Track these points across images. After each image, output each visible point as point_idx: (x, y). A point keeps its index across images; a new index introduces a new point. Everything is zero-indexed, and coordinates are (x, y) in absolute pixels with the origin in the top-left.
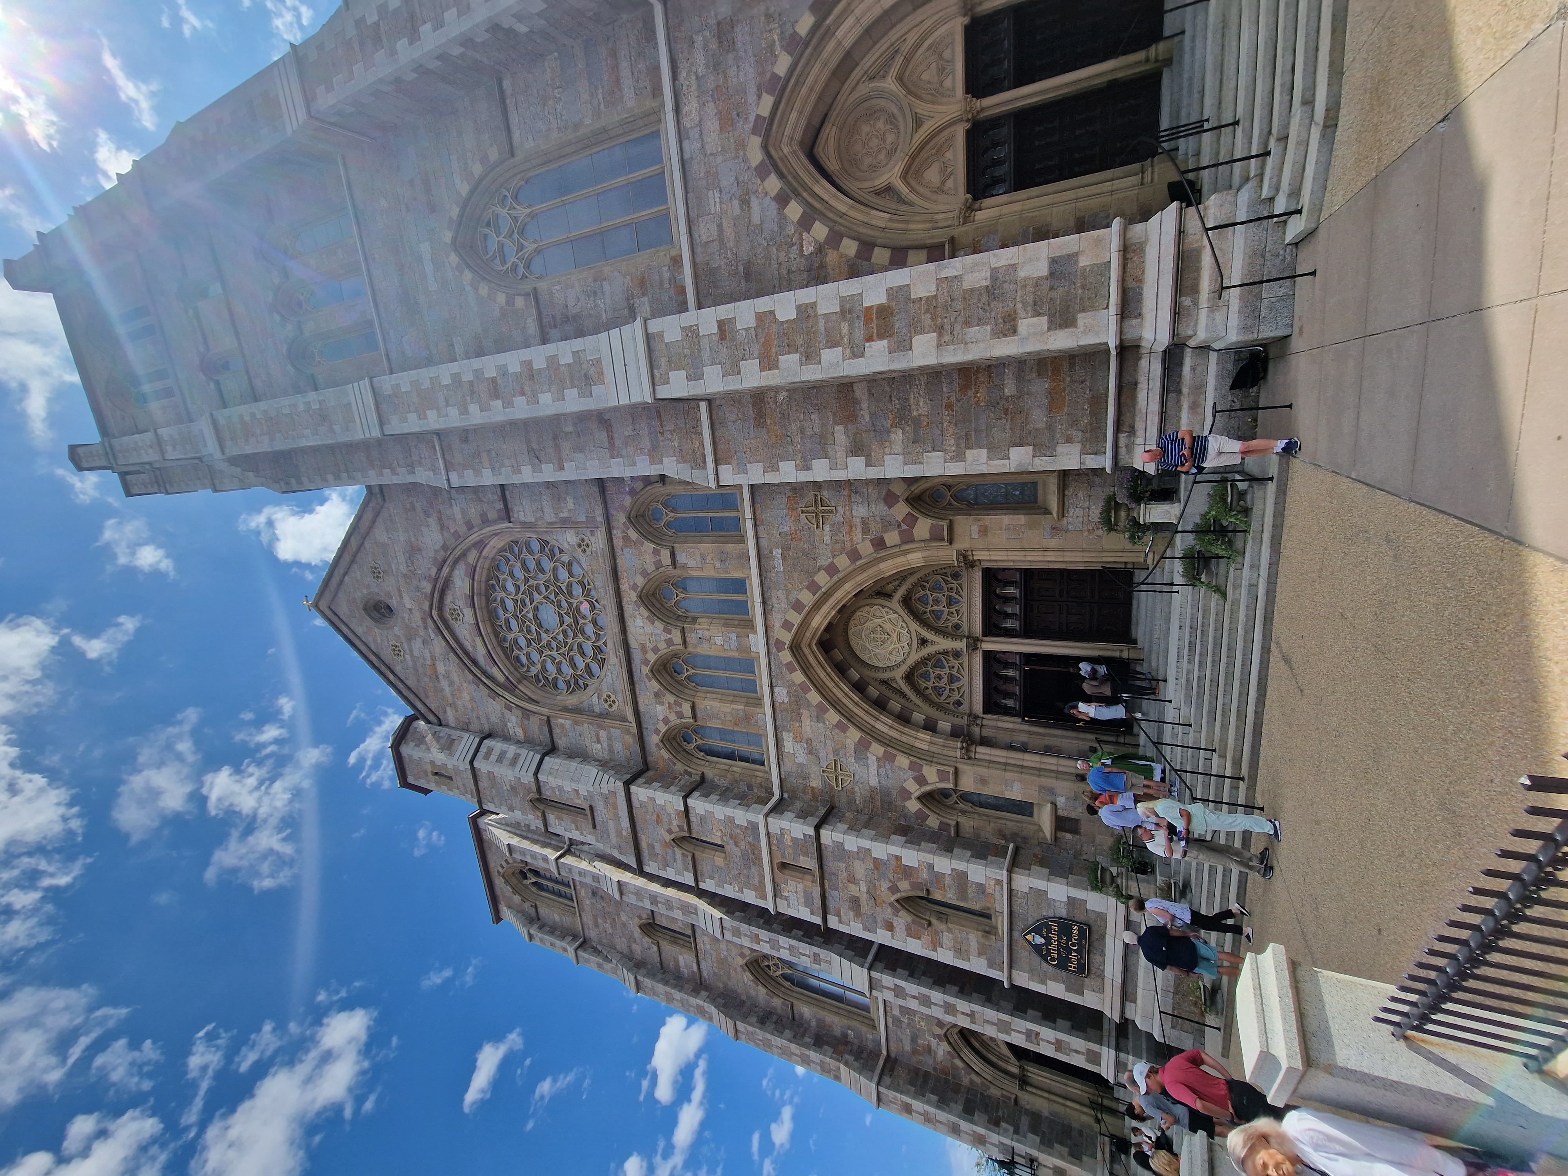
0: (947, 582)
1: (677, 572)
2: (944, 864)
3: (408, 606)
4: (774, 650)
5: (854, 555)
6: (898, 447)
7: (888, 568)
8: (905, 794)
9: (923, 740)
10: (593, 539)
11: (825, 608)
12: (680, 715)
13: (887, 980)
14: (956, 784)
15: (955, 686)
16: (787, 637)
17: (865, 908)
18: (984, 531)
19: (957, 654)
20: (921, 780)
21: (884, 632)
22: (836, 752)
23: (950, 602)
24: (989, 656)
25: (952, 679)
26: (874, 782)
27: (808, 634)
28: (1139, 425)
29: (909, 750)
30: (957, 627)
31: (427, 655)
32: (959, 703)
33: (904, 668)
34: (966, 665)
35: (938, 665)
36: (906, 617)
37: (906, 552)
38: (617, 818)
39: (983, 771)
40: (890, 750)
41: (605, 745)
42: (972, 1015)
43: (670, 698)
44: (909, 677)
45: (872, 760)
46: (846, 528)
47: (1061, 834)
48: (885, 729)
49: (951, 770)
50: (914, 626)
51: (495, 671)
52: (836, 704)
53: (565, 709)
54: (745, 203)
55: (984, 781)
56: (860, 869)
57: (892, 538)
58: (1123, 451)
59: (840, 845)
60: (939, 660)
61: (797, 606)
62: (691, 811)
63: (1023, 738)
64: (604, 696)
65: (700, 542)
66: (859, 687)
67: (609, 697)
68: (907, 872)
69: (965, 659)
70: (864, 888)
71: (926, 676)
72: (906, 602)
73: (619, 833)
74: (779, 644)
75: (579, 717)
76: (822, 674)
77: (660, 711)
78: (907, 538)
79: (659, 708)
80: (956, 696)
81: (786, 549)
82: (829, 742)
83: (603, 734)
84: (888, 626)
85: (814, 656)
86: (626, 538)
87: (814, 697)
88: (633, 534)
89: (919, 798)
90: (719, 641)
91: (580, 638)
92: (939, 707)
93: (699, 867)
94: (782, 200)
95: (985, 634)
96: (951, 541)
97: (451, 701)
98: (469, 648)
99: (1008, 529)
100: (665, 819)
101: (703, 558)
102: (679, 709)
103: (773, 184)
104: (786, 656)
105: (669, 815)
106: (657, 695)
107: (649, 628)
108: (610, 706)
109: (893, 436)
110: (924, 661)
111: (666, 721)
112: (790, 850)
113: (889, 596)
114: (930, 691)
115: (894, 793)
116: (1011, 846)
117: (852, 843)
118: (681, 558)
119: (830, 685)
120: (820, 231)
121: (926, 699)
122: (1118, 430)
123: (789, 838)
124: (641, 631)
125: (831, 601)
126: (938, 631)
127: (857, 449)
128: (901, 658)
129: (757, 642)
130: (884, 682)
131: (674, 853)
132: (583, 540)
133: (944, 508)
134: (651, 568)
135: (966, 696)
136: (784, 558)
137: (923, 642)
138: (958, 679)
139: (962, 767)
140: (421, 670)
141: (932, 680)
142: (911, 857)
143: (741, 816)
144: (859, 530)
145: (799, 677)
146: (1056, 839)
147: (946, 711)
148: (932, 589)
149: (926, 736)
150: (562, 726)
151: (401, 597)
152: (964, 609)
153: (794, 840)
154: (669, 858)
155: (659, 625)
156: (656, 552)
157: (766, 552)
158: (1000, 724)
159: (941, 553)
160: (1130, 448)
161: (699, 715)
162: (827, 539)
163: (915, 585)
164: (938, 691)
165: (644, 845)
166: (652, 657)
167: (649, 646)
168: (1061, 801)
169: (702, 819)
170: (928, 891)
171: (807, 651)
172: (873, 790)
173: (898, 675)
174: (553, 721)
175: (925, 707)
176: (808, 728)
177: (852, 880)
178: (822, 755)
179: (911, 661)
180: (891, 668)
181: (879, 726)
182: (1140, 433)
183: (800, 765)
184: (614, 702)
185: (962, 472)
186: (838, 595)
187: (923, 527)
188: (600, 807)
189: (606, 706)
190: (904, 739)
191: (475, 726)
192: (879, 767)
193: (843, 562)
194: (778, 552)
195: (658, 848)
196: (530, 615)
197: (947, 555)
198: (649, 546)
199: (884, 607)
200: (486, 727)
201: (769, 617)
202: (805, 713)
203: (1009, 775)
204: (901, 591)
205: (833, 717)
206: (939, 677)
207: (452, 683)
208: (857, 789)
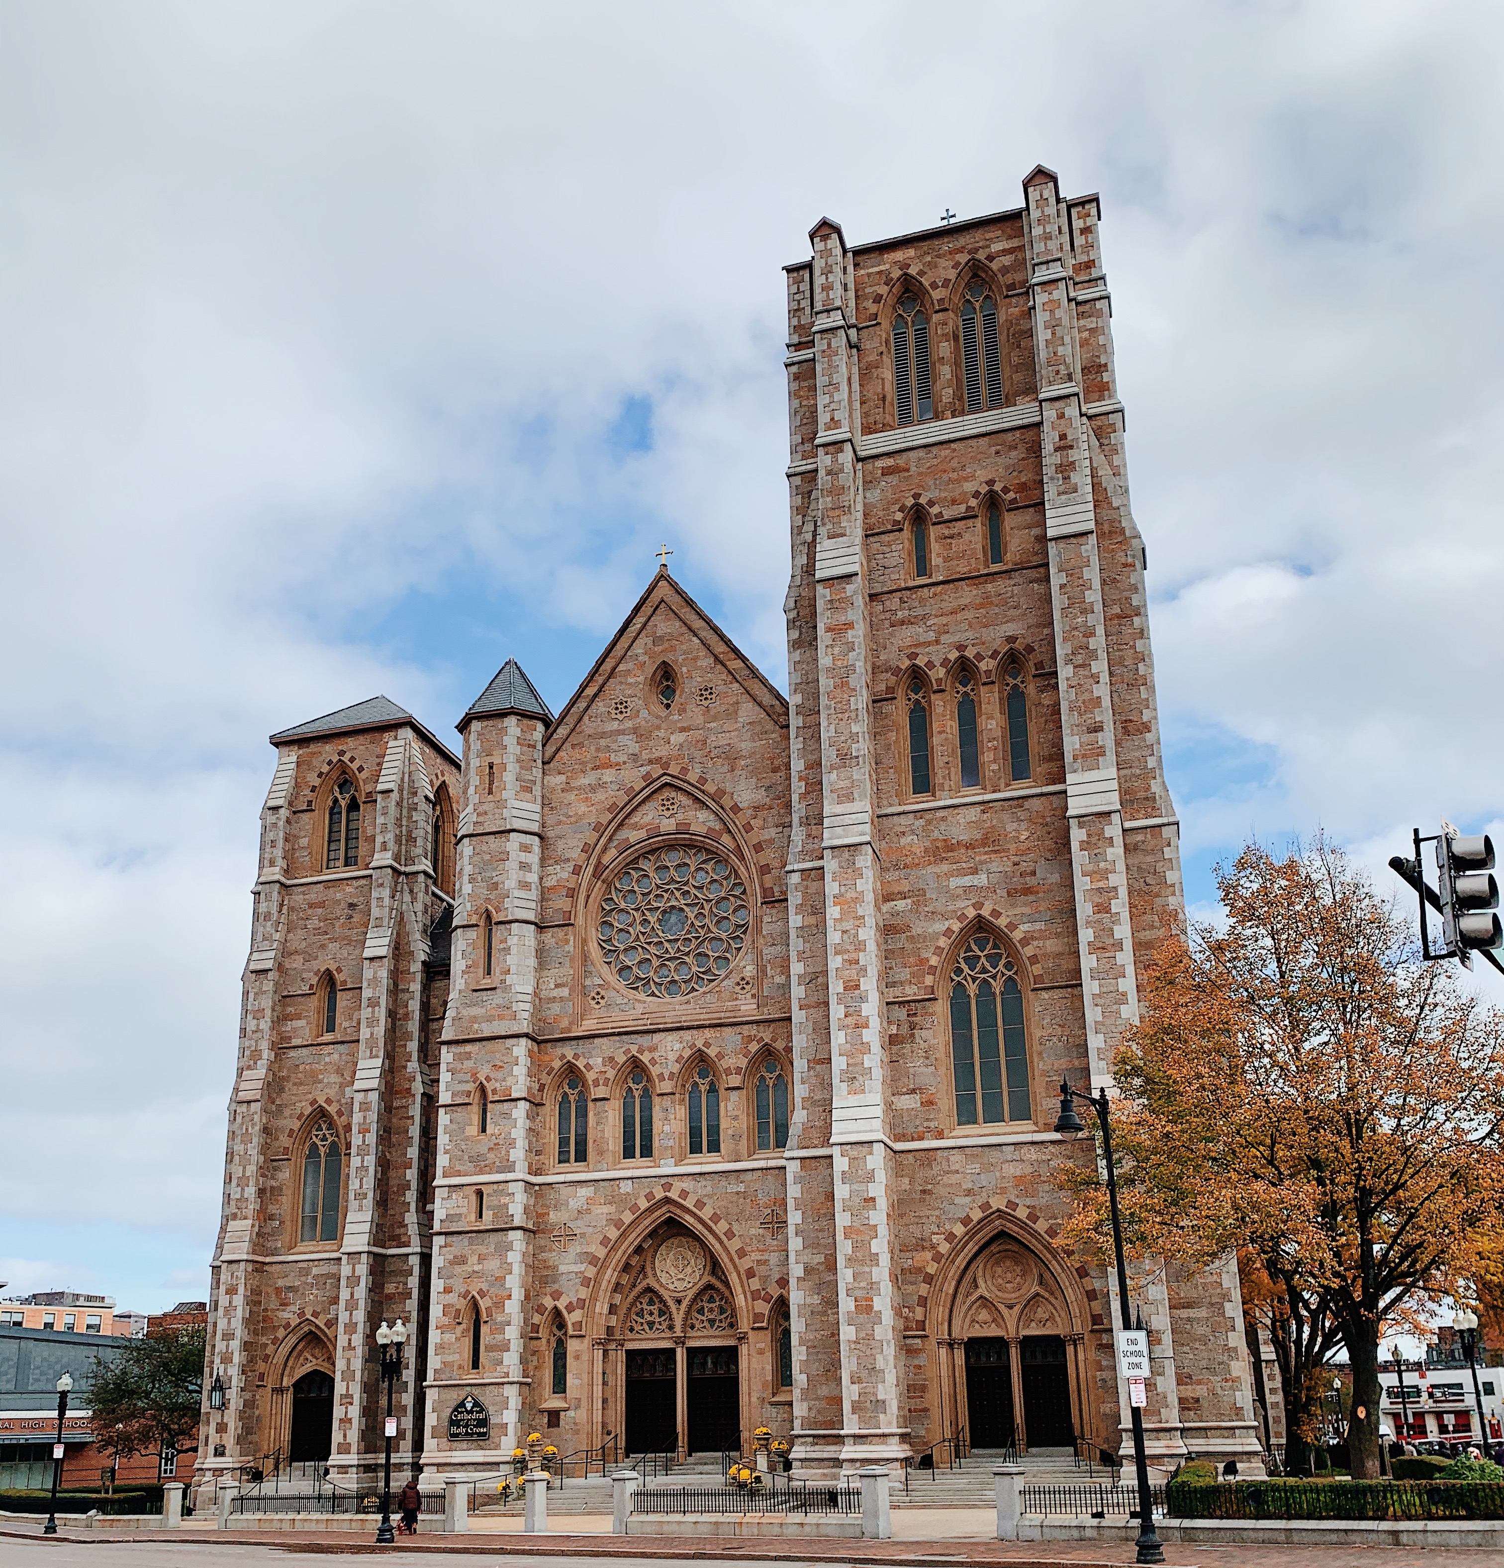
0: (726, 1318)
1: (722, 1092)
2: (512, 1333)
3: (673, 739)
4: (663, 1181)
5: (742, 1253)
6: (809, 1301)
7: (733, 1279)
8: (556, 1295)
9: (602, 1307)
10: (749, 996)
11: (700, 1227)
12: (596, 1083)
13: (362, 1269)
14: (571, 1337)
15: (646, 1327)
16: (674, 1195)
17: (458, 1269)
18: (761, 1352)
19: (671, 1327)
20: (570, 1308)
21: (685, 1266)
22: (583, 1235)
23: (712, 1322)
24: (672, 1351)
25: (651, 1324)
26: (562, 1269)
27: (678, 1211)
28: (817, 1448)
29: (594, 1298)
30: (692, 1327)
31: (622, 758)
32: (632, 1330)
33: (657, 1287)
34: (663, 1335)
35: (661, 1313)
36: (697, 1287)
37: (745, 1293)
38: (490, 1019)
39: (585, 1357)
40: (592, 1283)
41: (555, 993)
42: (350, 1347)
43: (611, 1074)
44: (649, 1289)
45: (582, 1267)
46: (762, 1247)
47: (546, 1414)
48: (607, 1277)
49: (583, 1333)
50: (690, 1294)
51: (612, 852)
52: (623, 1235)
53: (585, 942)
54: (969, 1192)
55: (577, 1358)
56: (493, 1265)
57: (755, 1284)
58: (803, 1440)
59: (509, 1247)
60: (665, 1313)
61: (700, 1204)
62: (513, 1103)
63: (611, 1381)
64: (602, 993)
65: (748, 1115)
66: (639, 1250)
67: (603, 998)
68: (499, 1305)
69: (668, 1334)
70: (476, 1268)
71: (651, 1302)
72: (709, 1287)
73: (474, 1019)
74: (667, 1187)
75: (578, 963)
76: (647, 1222)
77: (597, 1062)
78: (755, 1295)
79: (600, 1060)
80: (637, 1328)
81: (744, 1195)
82: (591, 1230)
83: (565, 992)
84: (689, 1270)
85: (661, 1214)
86: (750, 1039)
87: (628, 1217)
88: (754, 1047)
89: (556, 1307)
90: (667, 1128)
91: (656, 963)
92: (628, 1315)
93: (459, 1109)
94: (966, 1221)
95: (689, 1350)
96: (753, 1329)
97: (574, 783)
98: (634, 819)
99: (763, 1369)
100: (499, 1075)
101: (736, 1118)
102: (601, 1082)
103: (977, 1215)
104: (659, 1194)
105: (504, 1080)
106: (611, 1059)
107: (672, 1057)
108: (594, 998)
109: (816, 1297)
110: (662, 1301)
111: (588, 1067)
112: (496, 1203)
113: (713, 1273)
114: (639, 1306)
115: (556, 1287)
116: (530, 1380)
117: (515, 1257)
118: (734, 1095)
119: (638, 1231)
120: (944, 1248)
121: (633, 1304)
122: (814, 1436)
123: (506, 1201)
124: (669, 1048)
125: (706, 1232)
126: (688, 1313)
127: (808, 1270)
128: (663, 1281)
129: (668, 1168)
130: (643, 1268)
131: (467, 1082)
132: (748, 983)
133: (777, 1321)
134: (725, 1064)
135: (638, 1336)
136: (738, 1193)
137: (679, 1302)
138: (651, 1329)
139: (586, 1341)
140: (603, 742)
141: (649, 1308)
142: (513, 1307)
143: (518, 1154)
144: (760, 1258)
145: (644, 1204)
146: (542, 1411)
147: (624, 1322)
148: (721, 1307)
149: (606, 1307)
150: (567, 942)
151: (683, 730)
152: (705, 1332)
153: (506, 1206)
154: (460, 1076)
155: (676, 1068)
156: (738, 1070)
157: (742, 1176)
158: (619, 1364)
159: (745, 1321)
160: (802, 1444)
161: (599, 1104)
162: (753, 1231)
163: (722, 1294)
164: (640, 1314)
165: (468, 1048)
166: (645, 1058)
167: (656, 1055)
168: (571, 1413)
169: (507, 1115)
170: (486, 1322)
171: (664, 1209)
172: (556, 1268)
173: (651, 1281)
174: (570, 928)
175: (626, 1305)
176: (600, 1211)
177: (481, 1259)
178: (579, 1223)
179: (662, 1291)
180: (655, 1275)
181: (609, 1272)
182: (813, 1449)
183: (567, 1204)
184: (598, 1003)
185: (793, 1344)
186: (710, 1237)
187: (763, 1308)
188: (497, 998)
189: (593, 994)
190: (601, 1293)
191: (550, 820)
192: (576, 1273)
193: (734, 1245)
194: (741, 1188)
195: (468, 1064)
196: (674, 903)
197: (744, 1325)
198: (743, 1063)
199: (705, 1266)
200: (550, 834)
201: (690, 1178)
202: (613, 1209)
203: (585, 1376)
204: (718, 1284)
205: (613, 1234)
206: (651, 1314)
207: (593, 789)
208: (554, 1254)
